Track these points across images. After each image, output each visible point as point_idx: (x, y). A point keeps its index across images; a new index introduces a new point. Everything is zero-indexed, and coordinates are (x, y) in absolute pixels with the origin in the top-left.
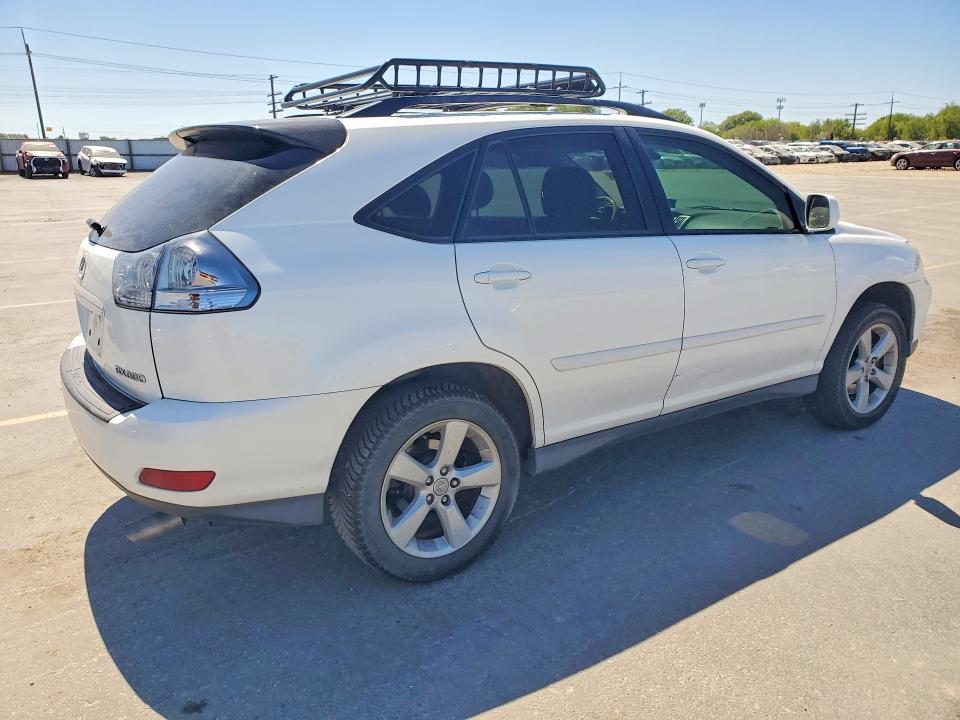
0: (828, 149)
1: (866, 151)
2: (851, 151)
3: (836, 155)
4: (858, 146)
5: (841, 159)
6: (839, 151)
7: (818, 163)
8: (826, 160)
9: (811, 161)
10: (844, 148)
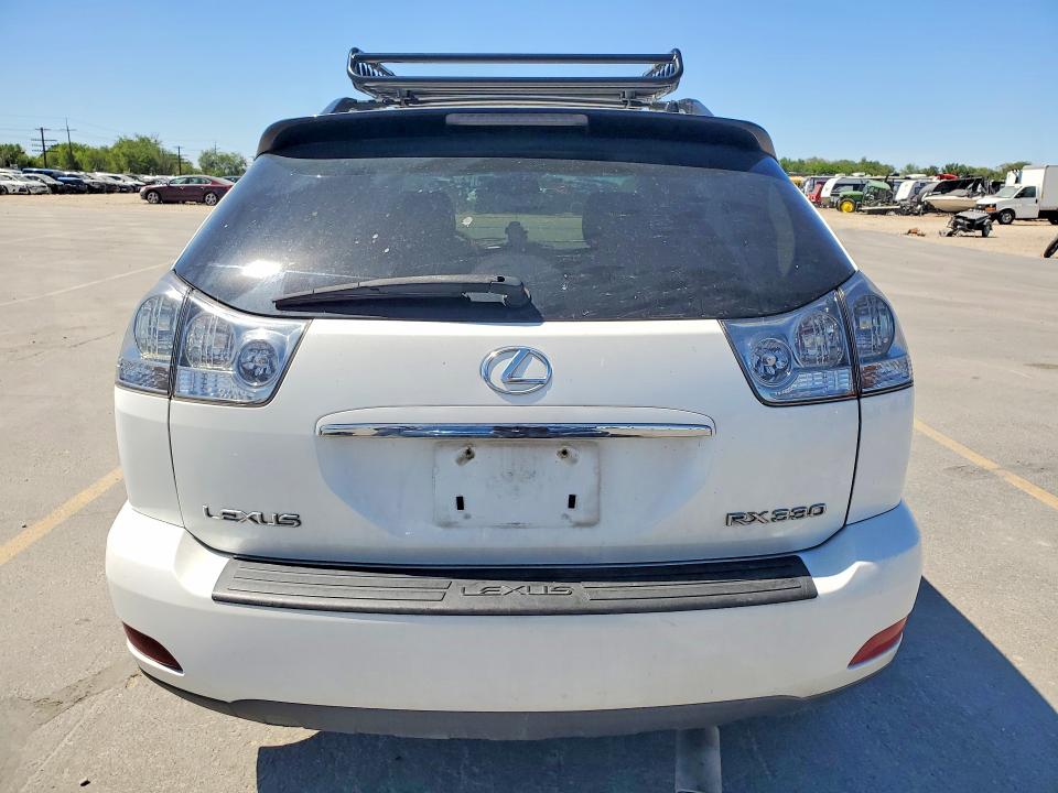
0: (36, 179)
1: (80, 182)
2: (65, 182)
3: (49, 185)
4: (69, 176)
5: (55, 190)
6: (52, 181)
7: (30, 194)
8: (40, 190)
9: (23, 191)
10: (55, 178)
